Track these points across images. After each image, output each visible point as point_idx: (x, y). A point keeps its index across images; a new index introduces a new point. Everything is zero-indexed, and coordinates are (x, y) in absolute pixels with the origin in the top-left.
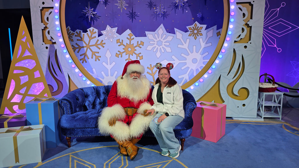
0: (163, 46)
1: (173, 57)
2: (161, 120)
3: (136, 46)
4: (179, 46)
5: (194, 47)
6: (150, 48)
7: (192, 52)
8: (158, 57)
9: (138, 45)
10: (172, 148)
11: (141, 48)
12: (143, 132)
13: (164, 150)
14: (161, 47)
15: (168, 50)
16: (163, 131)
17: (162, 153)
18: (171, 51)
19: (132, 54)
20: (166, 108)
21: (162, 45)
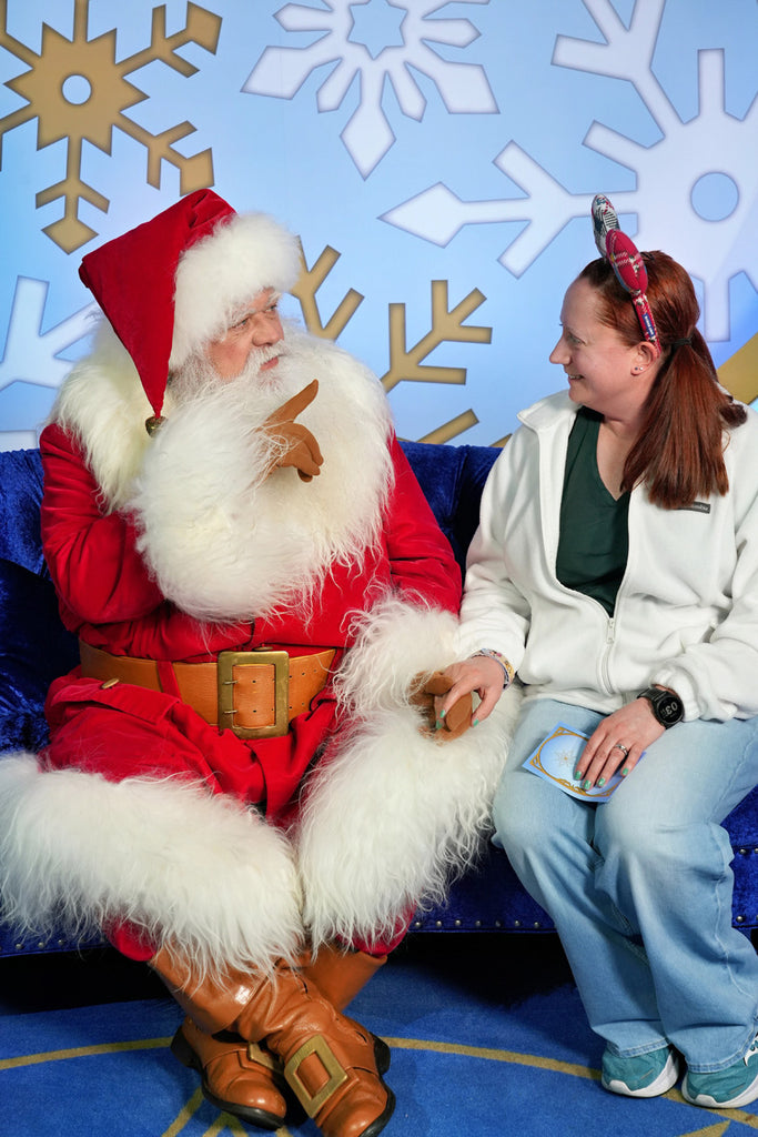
0: (416, 54)
1: (513, 161)
2: (615, 762)
3: (140, 60)
4: (570, 53)
5: (711, 63)
6: (280, 72)
7: (688, 115)
8: (366, 164)
9: (163, 48)
10: (709, 1016)
11: (189, 70)
12: (439, 887)
13: (632, 1040)
14: (392, 61)
15: (465, 89)
16: (645, 866)
17: (612, 1068)
18: (487, 105)
19: (103, 141)
20: (646, 646)
21: (402, 46)
